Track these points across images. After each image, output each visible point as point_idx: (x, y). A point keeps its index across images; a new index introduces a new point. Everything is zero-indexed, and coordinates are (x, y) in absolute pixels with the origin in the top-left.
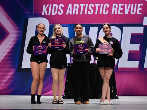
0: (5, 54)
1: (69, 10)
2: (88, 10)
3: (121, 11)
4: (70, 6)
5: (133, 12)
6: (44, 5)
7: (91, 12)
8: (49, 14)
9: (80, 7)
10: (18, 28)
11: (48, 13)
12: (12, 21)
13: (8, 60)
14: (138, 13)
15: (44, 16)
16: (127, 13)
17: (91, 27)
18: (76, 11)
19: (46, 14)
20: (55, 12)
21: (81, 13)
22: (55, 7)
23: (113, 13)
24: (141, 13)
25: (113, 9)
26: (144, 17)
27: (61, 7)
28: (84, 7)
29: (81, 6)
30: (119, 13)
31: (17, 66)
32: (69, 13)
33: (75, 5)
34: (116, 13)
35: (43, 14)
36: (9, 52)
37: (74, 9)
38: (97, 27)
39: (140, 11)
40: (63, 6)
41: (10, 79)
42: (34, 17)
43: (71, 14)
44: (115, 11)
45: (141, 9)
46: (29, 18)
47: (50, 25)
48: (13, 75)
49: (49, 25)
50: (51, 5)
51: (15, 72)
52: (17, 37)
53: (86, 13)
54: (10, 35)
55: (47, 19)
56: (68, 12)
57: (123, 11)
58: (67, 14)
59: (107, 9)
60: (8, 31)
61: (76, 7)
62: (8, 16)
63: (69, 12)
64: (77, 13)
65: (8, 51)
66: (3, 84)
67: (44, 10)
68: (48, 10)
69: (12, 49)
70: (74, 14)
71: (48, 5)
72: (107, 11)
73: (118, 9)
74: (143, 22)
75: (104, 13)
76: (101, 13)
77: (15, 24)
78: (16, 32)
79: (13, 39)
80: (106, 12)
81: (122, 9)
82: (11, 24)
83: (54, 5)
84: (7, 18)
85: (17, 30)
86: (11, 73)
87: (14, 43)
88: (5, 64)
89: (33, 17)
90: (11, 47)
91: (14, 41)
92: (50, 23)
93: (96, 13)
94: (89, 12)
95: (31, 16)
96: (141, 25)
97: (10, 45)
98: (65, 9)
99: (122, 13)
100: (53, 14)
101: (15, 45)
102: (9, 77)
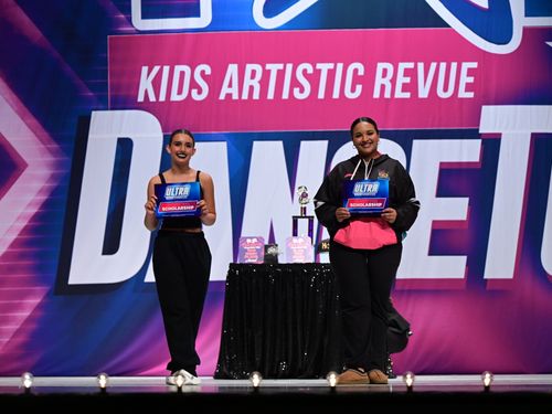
0: (13, 237)
1: (230, 86)
2: (295, 83)
3: (405, 88)
4: (233, 69)
5: (446, 89)
6: (145, 69)
7: (302, 91)
8: (162, 98)
9: (266, 74)
10: (55, 146)
11: (157, 95)
12: (34, 121)
13: (22, 256)
14: (463, 94)
15: (146, 106)
16: (423, 93)
17: (303, 143)
18: (251, 88)
19: (152, 98)
20: (180, 92)
21: (271, 95)
22: (182, 74)
23: (376, 94)
24: (471, 95)
25: (379, 80)
26: (484, 108)
27: (203, 73)
28: (281, 74)
29: (269, 71)
30: (399, 94)
31: (54, 275)
32: (229, 96)
33: (249, 67)
34: (387, 95)
35: (141, 98)
36: (25, 230)
37: (248, 82)
38: (325, 143)
39: (469, 87)
40: (208, 71)
41: (29, 320)
42: (113, 109)
43: (235, 97)
44: (383, 87)
45: (471, 80)
46: (93, 113)
47: (164, 136)
48: (39, 307)
49: (160, 135)
50: (166, 69)
51: (48, 295)
52: (53, 177)
53: (285, 95)
54: (27, 172)
55: (154, 114)
56: (225, 90)
57: (411, 87)
58: (222, 97)
59: (356, 79)
60: (20, 157)
61: (253, 74)
62: (22, 105)
63: (230, 91)
64: (256, 96)
65: (23, 224)
66: (7, 340)
67: (145, 84)
68: (156, 84)
69: (36, 218)
70: (245, 96)
71: (156, 69)
72: (359, 88)
73: (393, 81)
74: (478, 123)
75: (349, 94)
76: (336, 95)
77: (45, 133)
78: (50, 158)
79: (38, 185)
80: (353, 90)
81: (408, 80)
82: (32, 134)
83: (178, 69)
84: (18, 112)
85: (51, 152)
86: (34, 301)
87: (44, 198)
88: (11, 269)
89: (107, 109)
90: (33, 210)
91: (41, 191)
92: (164, 130)
93: (321, 95)
94: (296, 90)
95: (101, 107)
96: (473, 134)
97: (30, 205)
98: (215, 81)
99: (407, 95)
100: (175, 97)
101: (46, 205)
102: (25, 314)
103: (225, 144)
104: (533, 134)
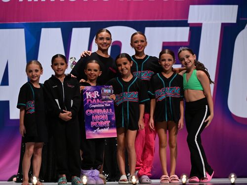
17: (74, 30)
26: (191, 7)
38: (89, 29)
74: (187, 16)
96: (184, 24)
103: (23, 30)
104: (223, 24)
